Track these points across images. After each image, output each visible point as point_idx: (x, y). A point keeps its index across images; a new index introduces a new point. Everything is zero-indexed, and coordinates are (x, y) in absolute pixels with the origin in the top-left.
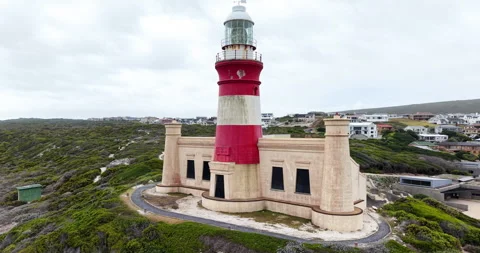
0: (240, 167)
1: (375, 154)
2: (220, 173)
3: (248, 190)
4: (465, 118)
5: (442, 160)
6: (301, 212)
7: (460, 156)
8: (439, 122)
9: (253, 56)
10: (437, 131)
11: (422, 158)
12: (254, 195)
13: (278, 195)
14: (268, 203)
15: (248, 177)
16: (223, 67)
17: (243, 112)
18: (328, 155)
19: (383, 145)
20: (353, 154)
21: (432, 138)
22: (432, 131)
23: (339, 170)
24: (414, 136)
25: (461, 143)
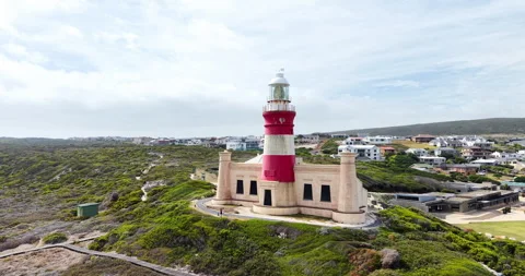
0: (282, 184)
1: (377, 175)
2: (267, 188)
3: (288, 200)
4: (464, 140)
5: (434, 181)
6: (325, 213)
7: (453, 177)
8: (439, 145)
9: (290, 109)
10: (436, 153)
11: (417, 179)
12: (291, 203)
13: (309, 203)
14: (302, 209)
15: (288, 191)
16: (269, 116)
17: (284, 146)
18: (342, 175)
19: (385, 166)
20: (358, 176)
21: (431, 160)
22: (432, 153)
23: (349, 185)
24: (415, 158)
25: (457, 165)
